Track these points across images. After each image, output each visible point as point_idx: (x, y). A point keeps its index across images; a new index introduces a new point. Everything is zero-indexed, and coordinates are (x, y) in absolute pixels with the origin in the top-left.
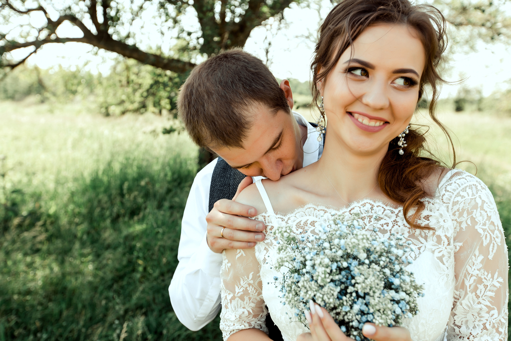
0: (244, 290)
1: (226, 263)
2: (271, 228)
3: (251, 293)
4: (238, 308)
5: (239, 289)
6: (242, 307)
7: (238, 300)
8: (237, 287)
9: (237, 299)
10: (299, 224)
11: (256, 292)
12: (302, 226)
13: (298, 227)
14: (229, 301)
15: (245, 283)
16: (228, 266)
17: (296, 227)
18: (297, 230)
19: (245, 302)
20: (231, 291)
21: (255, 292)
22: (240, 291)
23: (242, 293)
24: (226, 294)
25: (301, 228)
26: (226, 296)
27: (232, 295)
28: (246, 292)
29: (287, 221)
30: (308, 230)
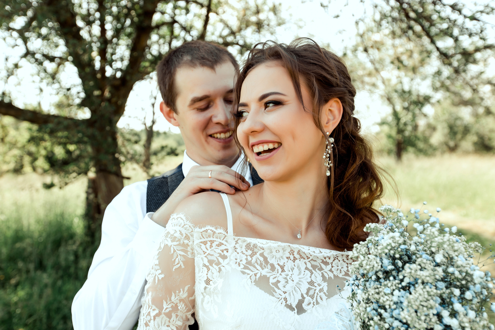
0: (173, 306)
1: (157, 274)
2: (219, 244)
3: (181, 310)
4: (161, 325)
5: (168, 304)
6: (166, 324)
7: (163, 317)
8: (165, 303)
9: (163, 315)
10: (249, 245)
11: (186, 309)
12: (252, 248)
13: (248, 248)
14: (152, 318)
15: (176, 298)
16: (158, 278)
17: (245, 247)
18: (247, 251)
19: (172, 319)
20: (157, 307)
21: (184, 308)
22: (168, 307)
23: (171, 309)
24: (149, 310)
25: (251, 250)
26: (149, 312)
27: (157, 311)
28: (175, 308)
29: (238, 240)
30: (257, 252)
